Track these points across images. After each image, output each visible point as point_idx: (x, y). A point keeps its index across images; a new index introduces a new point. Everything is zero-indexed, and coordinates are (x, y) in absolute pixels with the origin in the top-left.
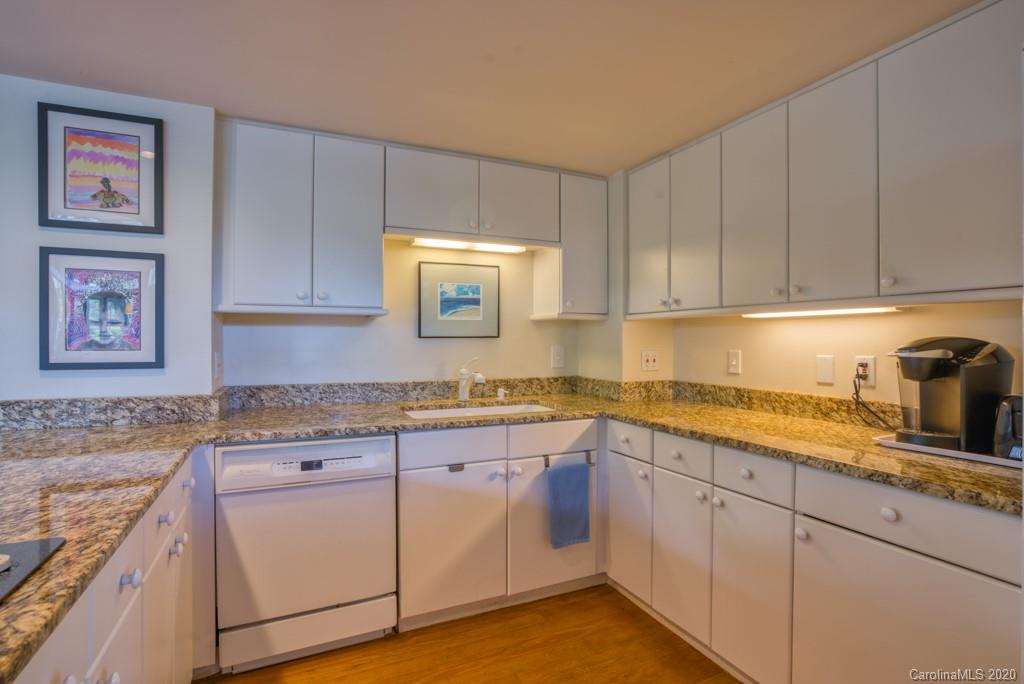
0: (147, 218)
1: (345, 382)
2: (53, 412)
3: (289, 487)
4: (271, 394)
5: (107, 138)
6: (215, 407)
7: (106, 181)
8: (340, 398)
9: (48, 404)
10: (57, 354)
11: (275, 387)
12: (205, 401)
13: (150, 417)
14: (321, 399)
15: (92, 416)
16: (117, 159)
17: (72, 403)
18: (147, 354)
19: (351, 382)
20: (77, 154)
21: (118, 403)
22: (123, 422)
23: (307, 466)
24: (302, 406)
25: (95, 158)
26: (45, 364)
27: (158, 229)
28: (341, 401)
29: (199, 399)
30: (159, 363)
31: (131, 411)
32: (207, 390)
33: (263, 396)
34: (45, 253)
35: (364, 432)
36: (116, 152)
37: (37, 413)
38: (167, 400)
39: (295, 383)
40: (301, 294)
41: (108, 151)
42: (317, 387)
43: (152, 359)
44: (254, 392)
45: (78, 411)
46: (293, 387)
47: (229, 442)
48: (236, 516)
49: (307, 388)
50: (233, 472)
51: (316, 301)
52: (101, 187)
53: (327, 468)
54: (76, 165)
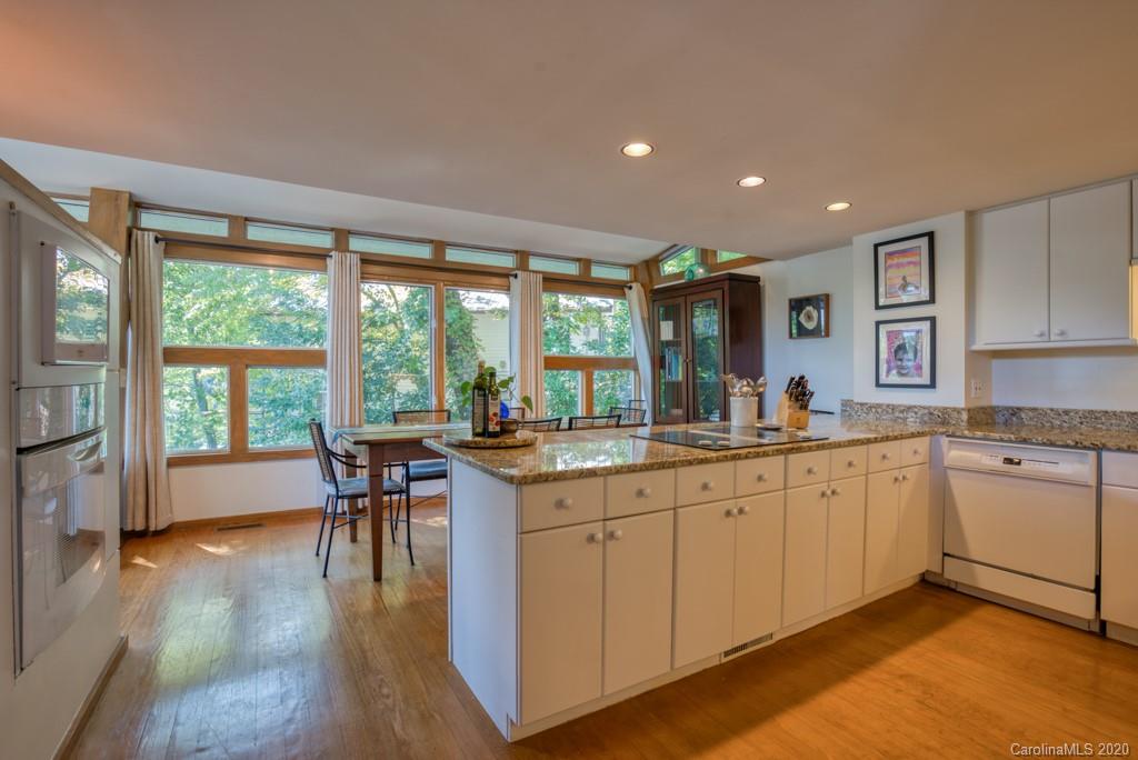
0: (925, 295)
1: (1109, 409)
2: (880, 410)
3: (993, 473)
4: (1031, 414)
5: (903, 252)
6: (965, 416)
7: (904, 278)
8: (1103, 424)
9: (879, 406)
10: (883, 380)
11: (1034, 409)
12: (958, 411)
13: (926, 418)
14: (1081, 423)
15: (897, 414)
16: (910, 263)
17: (888, 406)
18: (926, 380)
19: (1118, 408)
20: (890, 266)
21: (909, 408)
22: (912, 419)
23: (1009, 461)
24: (1061, 427)
25: (899, 266)
26: (878, 385)
27: (932, 300)
28: (1104, 428)
29: (954, 409)
30: (933, 385)
31: (916, 413)
32: (962, 404)
33: (1023, 415)
34: (878, 324)
35: (1060, 443)
36: (909, 259)
37: (874, 410)
38: (935, 408)
39: (1055, 407)
40: (1037, 333)
41: (905, 260)
42: (1077, 412)
43: (928, 383)
44: (1015, 411)
45: (890, 411)
46: (1052, 410)
47: (953, 436)
48: (957, 483)
49: (1066, 412)
50: (955, 454)
51: (1052, 338)
52: (902, 282)
53: (1025, 466)
54: (891, 272)
